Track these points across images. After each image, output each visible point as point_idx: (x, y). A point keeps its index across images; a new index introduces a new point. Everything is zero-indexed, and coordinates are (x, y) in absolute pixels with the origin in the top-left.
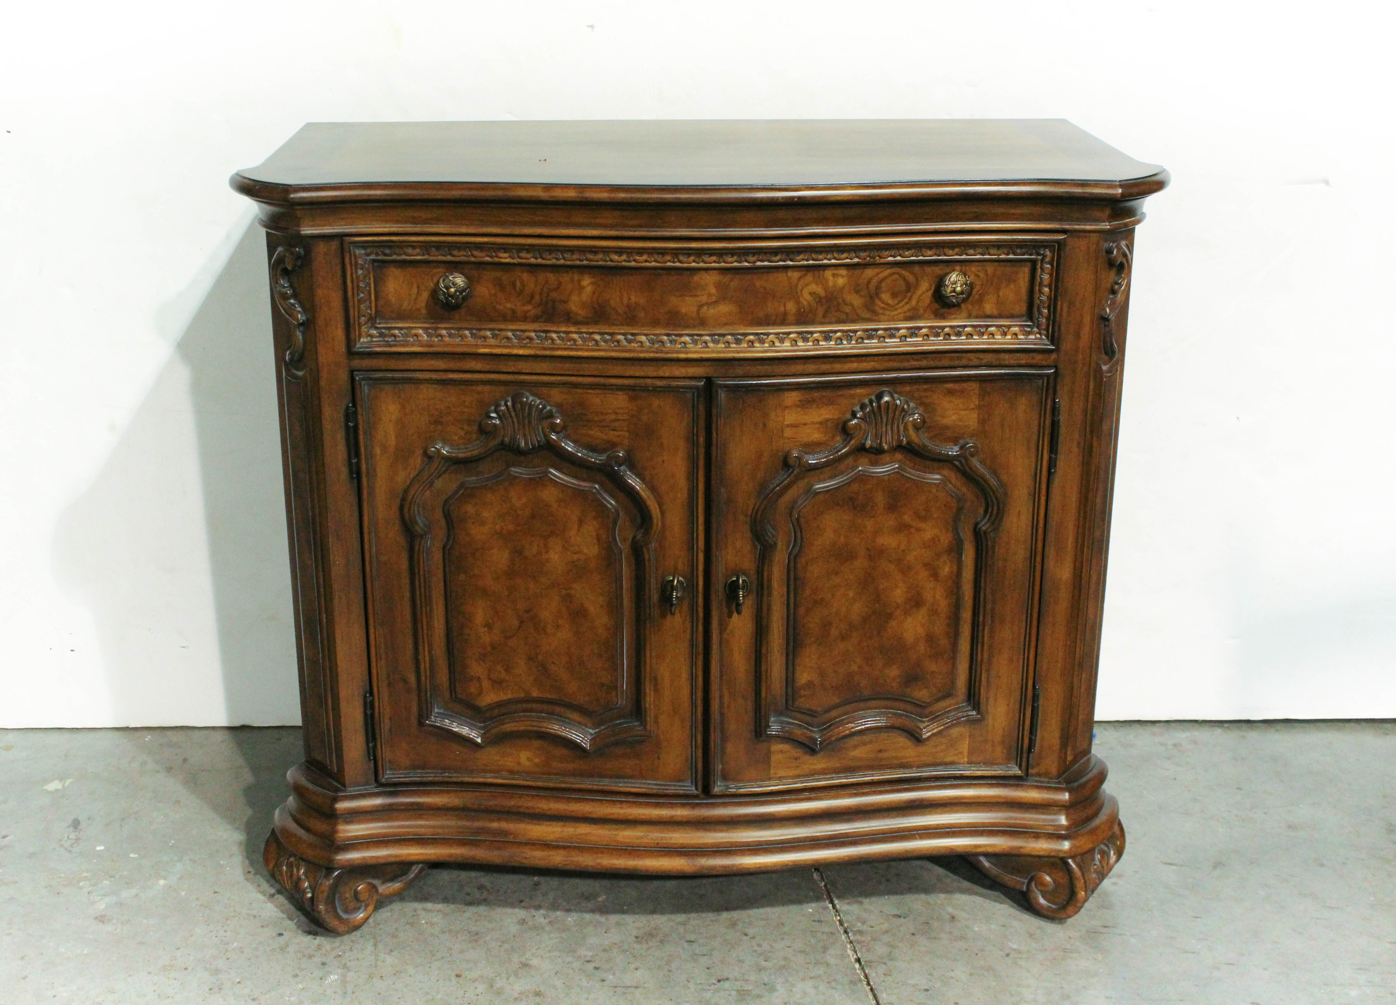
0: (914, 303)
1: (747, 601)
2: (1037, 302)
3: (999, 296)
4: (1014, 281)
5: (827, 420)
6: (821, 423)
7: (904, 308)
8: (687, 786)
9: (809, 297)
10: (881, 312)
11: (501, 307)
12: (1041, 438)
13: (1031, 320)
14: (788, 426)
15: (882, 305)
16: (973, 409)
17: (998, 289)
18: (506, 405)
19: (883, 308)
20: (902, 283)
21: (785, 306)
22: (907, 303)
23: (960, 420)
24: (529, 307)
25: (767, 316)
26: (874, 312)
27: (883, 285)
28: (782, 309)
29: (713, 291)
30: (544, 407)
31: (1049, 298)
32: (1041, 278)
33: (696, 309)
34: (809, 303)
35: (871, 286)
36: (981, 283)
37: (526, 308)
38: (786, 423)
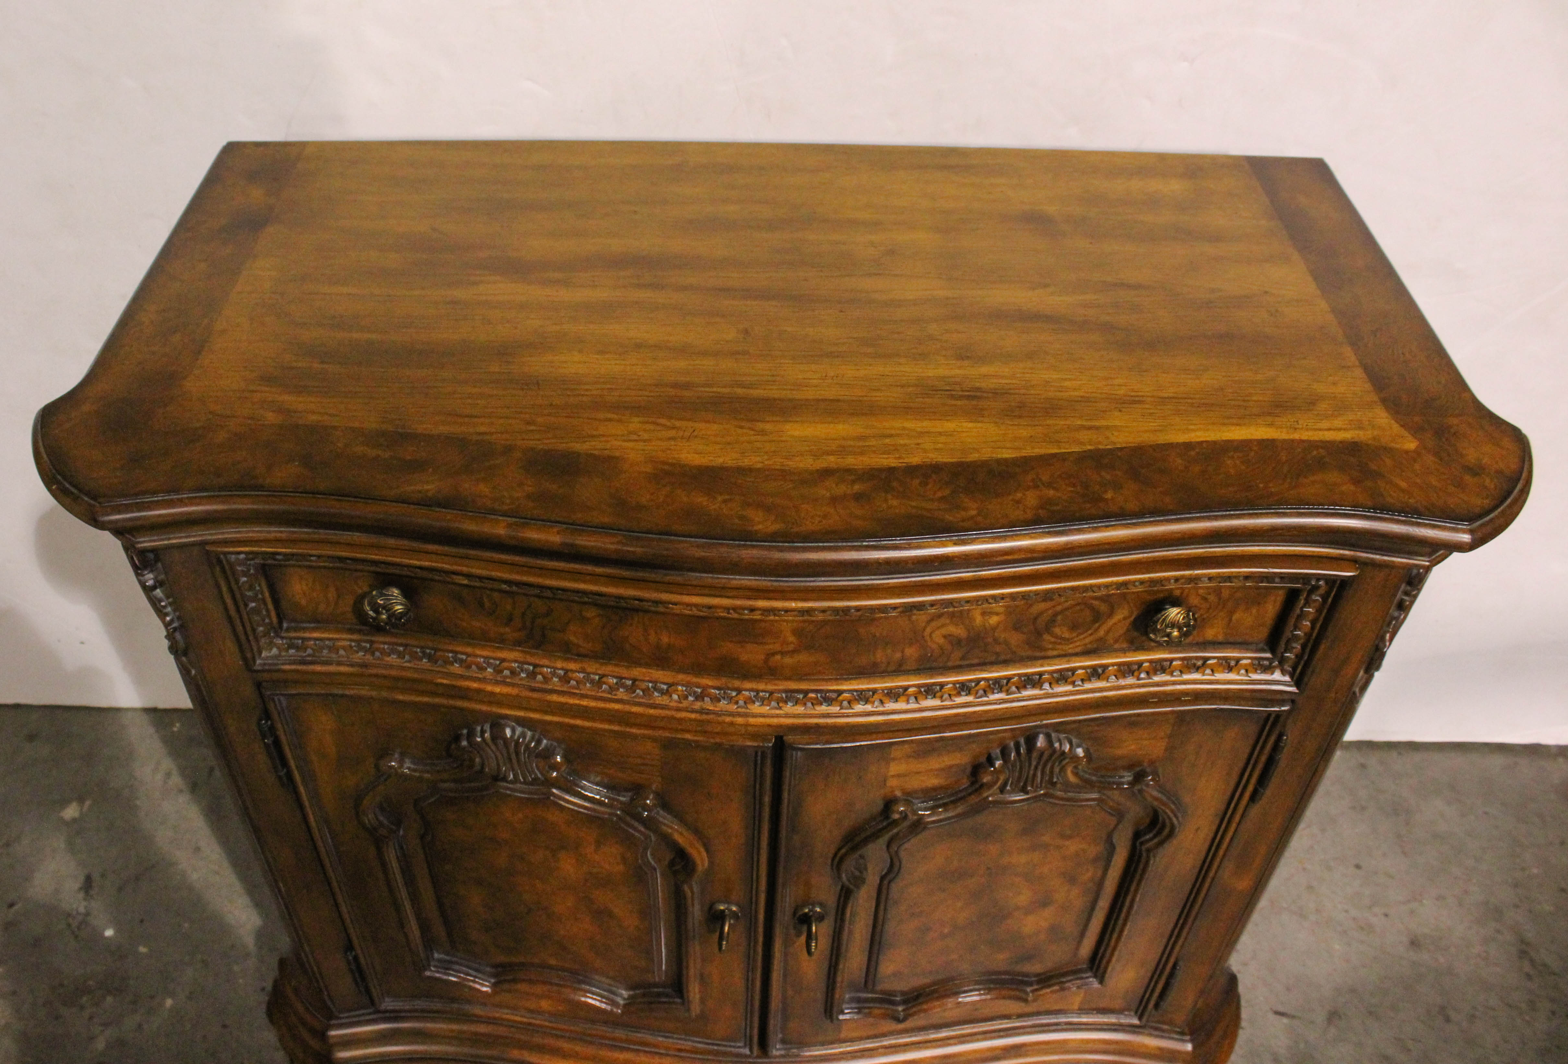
0: (1101, 633)
1: (822, 930)
2: (1287, 634)
3: (1230, 620)
4: (1259, 604)
5: (951, 767)
6: (942, 769)
7: (1086, 640)
8: (739, 1047)
9: (941, 641)
10: (1050, 646)
11: (464, 624)
12: (1249, 770)
13: (1273, 651)
14: (893, 776)
15: (1053, 640)
16: (1162, 738)
17: (1231, 613)
18: (482, 736)
19: (1054, 643)
20: (1087, 612)
21: (903, 652)
22: (1091, 635)
23: (1140, 749)
24: (507, 629)
25: (875, 665)
26: (1042, 649)
27: (1059, 618)
28: (898, 655)
29: (792, 639)
30: (539, 742)
31: (1308, 635)
32: (1302, 611)
33: (763, 657)
34: (941, 648)
35: (1039, 621)
36: (1208, 606)
37: (502, 630)
38: (891, 773)
